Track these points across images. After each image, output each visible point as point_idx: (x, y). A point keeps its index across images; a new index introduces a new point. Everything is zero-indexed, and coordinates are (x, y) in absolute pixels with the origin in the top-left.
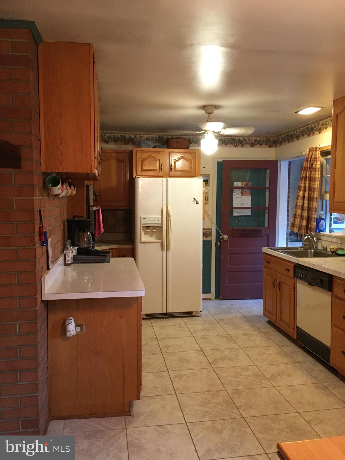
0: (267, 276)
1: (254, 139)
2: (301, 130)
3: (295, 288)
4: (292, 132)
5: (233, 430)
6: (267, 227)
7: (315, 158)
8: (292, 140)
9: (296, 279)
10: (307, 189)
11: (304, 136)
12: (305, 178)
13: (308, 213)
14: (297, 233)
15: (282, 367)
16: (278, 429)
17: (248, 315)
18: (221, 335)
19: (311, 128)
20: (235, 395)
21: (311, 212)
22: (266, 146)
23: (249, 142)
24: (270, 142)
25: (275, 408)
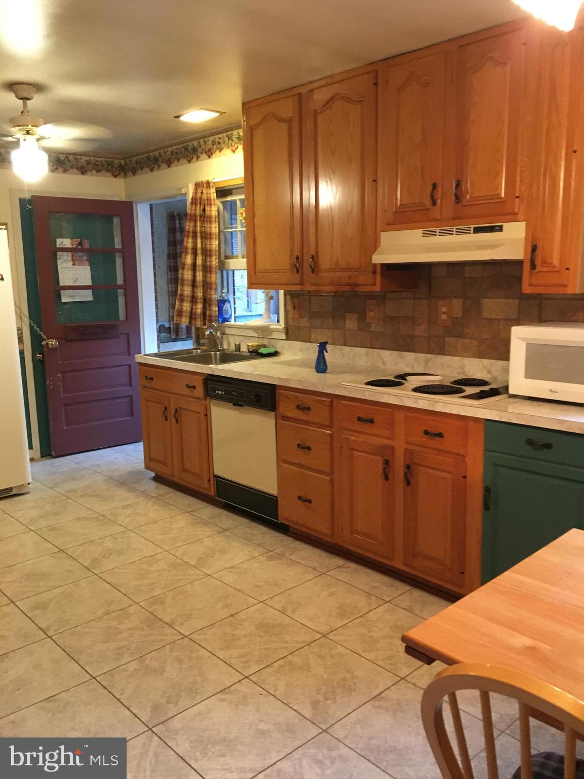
0: (148, 402)
1: (84, 159)
2: (173, 149)
3: (207, 415)
4: (155, 152)
5: (180, 661)
6: (125, 319)
7: (208, 199)
8: (156, 166)
9: (208, 399)
10: (199, 251)
11: (180, 162)
12: (193, 233)
13: (204, 293)
14: (169, 328)
15: (207, 542)
16: (245, 636)
17: (115, 474)
18: (83, 517)
19: (192, 148)
20: (155, 607)
21: (209, 291)
22: (108, 174)
23: (77, 164)
24: (114, 167)
25: (227, 606)
